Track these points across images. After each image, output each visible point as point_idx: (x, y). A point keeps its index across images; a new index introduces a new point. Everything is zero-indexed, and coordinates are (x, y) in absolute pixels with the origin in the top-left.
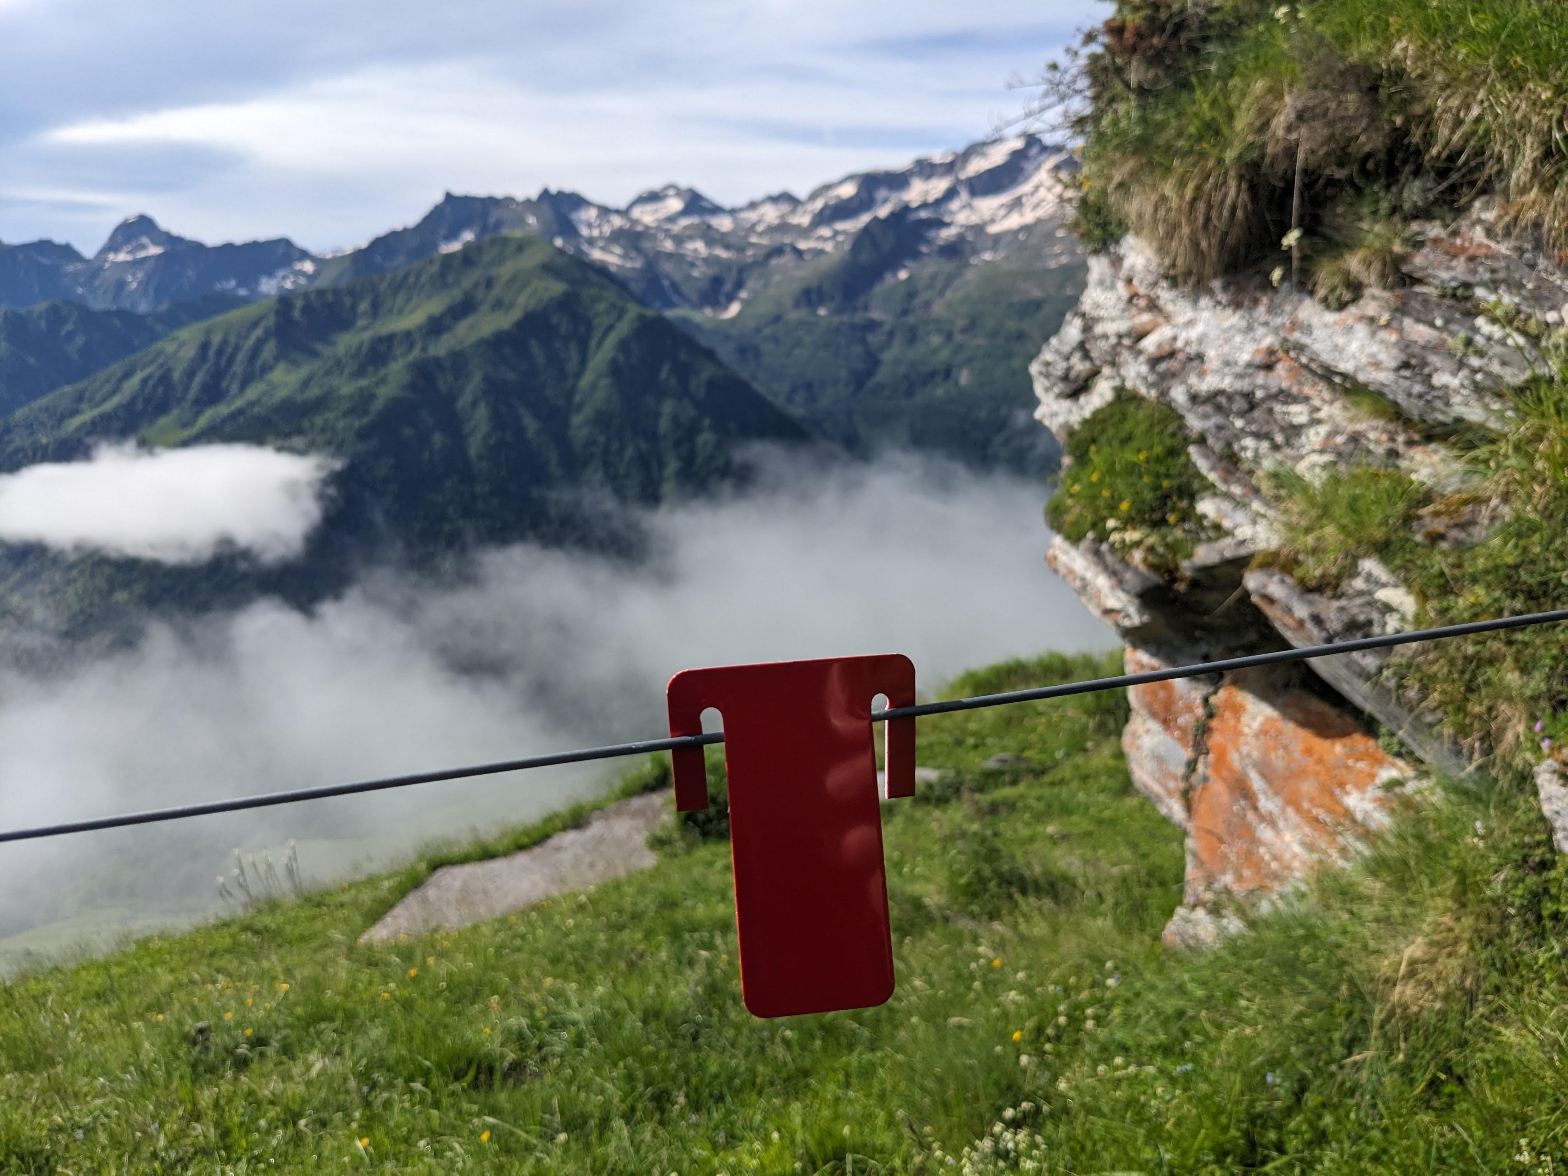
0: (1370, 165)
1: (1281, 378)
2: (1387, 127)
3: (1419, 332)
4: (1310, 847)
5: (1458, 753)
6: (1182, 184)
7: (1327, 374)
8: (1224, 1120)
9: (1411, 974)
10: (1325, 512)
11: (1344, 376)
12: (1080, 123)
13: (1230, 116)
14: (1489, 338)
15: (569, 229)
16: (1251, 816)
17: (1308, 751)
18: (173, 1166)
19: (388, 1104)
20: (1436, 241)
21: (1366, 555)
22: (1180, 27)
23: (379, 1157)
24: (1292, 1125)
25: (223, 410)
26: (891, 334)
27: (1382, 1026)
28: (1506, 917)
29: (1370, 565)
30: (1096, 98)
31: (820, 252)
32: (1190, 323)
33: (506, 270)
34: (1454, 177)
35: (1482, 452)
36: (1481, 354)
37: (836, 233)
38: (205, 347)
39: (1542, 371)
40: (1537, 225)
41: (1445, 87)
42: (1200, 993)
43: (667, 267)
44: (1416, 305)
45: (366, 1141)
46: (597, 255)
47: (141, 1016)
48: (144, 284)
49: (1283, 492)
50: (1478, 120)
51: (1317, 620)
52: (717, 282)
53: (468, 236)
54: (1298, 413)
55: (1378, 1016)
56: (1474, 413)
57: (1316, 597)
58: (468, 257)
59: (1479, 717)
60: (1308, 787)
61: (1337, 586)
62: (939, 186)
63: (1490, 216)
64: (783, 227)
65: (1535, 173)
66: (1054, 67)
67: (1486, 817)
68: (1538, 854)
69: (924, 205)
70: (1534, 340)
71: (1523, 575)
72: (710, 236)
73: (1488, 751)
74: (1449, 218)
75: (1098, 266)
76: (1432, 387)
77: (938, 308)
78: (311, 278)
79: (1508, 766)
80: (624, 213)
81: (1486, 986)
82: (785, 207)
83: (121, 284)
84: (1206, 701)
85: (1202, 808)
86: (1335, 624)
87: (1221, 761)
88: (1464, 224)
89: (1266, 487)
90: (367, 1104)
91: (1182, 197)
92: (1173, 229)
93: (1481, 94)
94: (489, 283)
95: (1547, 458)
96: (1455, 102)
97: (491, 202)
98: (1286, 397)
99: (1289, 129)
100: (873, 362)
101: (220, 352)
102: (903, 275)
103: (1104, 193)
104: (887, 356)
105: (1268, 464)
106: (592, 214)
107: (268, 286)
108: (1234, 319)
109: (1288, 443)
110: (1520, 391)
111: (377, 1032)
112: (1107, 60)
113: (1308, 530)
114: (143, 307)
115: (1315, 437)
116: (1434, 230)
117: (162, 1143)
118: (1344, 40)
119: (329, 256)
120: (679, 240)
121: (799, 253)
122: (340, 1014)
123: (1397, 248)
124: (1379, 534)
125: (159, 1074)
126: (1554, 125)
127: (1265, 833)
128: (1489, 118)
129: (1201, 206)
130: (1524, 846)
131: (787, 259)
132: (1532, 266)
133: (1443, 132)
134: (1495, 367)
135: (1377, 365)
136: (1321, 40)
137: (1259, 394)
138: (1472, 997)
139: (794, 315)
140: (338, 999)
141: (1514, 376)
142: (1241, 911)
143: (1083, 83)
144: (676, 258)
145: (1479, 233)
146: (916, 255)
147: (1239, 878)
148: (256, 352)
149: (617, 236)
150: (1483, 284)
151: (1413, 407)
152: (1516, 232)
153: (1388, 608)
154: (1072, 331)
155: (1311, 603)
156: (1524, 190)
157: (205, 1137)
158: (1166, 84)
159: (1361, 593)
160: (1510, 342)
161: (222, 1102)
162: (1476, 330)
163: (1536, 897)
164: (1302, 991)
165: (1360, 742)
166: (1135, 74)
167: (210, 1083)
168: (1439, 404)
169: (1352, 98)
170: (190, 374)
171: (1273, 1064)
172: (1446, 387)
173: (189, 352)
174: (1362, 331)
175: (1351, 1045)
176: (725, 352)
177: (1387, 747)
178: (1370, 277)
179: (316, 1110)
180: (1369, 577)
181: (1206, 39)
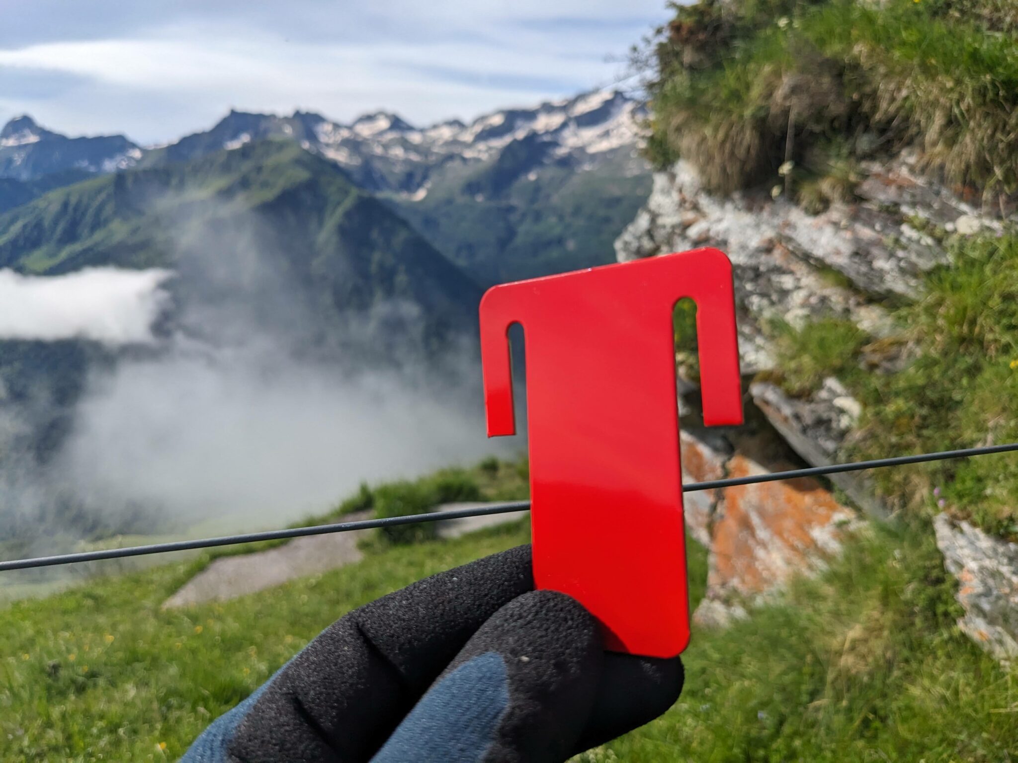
0: (836, 124)
1: (777, 258)
2: (847, 100)
3: (866, 233)
4: (789, 562)
5: (884, 505)
6: (716, 129)
7: (806, 258)
8: (730, 742)
9: (853, 649)
10: (803, 348)
11: (818, 259)
12: (651, 86)
13: (748, 87)
14: (909, 239)
15: (312, 136)
16: (751, 542)
17: (789, 500)
18: (33, 758)
19: (178, 720)
20: (878, 175)
21: (829, 375)
22: (717, 28)
23: (173, 755)
24: (774, 746)
25: (77, 247)
26: (524, 215)
27: (833, 683)
28: (912, 614)
29: (832, 383)
30: (662, 71)
31: (477, 160)
32: (720, 220)
33: (270, 161)
34: (890, 134)
35: (904, 312)
36: (904, 248)
37: (490, 148)
38: (65, 205)
39: (943, 261)
40: (942, 167)
41: (886, 76)
42: (716, 656)
43: (378, 165)
44: (863, 215)
45: (164, 745)
46: (331, 154)
47: (14, 654)
48: (26, 162)
49: (776, 333)
50: (906, 98)
51: (797, 417)
52: (410, 176)
53: (245, 138)
54: (787, 282)
55: (830, 676)
56: (899, 286)
57: (796, 402)
58: (245, 152)
59: (898, 484)
60: (788, 524)
61: (809, 394)
62: (556, 120)
63: (912, 160)
64: (454, 142)
65: (941, 133)
66: (635, 49)
67: (902, 548)
68: (935, 573)
69: (547, 132)
70: (939, 241)
71: (929, 393)
72: (407, 145)
73: (904, 505)
74: (886, 159)
75: (660, 180)
76: (872, 269)
77: (555, 200)
78: (138, 161)
79: (916, 516)
80: (350, 128)
81: (900, 658)
82: (456, 129)
83: (10, 161)
84: (723, 466)
85: (720, 535)
86: (808, 419)
87: (733, 506)
88: (895, 164)
89: (766, 329)
90: (165, 719)
91: (715, 137)
92: (710, 159)
93: (908, 82)
94: (259, 169)
95: (945, 317)
96: (892, 86)
97: (260, 117)
98: (780, 270)
99: (786, 97)
100: (511, 233)
101: (76, 209)
102: (532, 177)
103: (665, 133)
104: (522, 229)
105: (767, 314)
106: (328, 128)
107: (110, 166)
108: (747, 219)
109: (780, 301)
110: (929, 274)
111: (173, 670)
112: (670, 48)
113: (792, 358)
114: (25, 176)
115: (798, 297)
116: (876, 167)
117: (26, 742)
118: (822, 42)
119: (152, 148)
120: (386, 147)
121: (464, 160)
122: (149, 658)
123: (853, 178)
124: (837, 362)
125: (25, 695)
126: (954, 103)
127: (760, 553)
128: (913, 98)
129: (728, 146)
130: (925, 567)
131: (456, 164)
132: (938, 193)
133: (884, 105)
134: (914, 258)
135: (838, 253)
136: (807, 42)
137: (762, 268)
138: (890, 664)
139: (461, 200)
140: (146, 647)
141: (925, 264)
142: (744, 604)
143: (654, 61)
144: (384, 159)
145: (904, 171)
146: (541, 164)
147: (743, 581)
148: (100, 209)
149: (346, 143)
150: (907, 203)
151: (861, 282)
152: (928, 171)
153: (842, 411)
154: (643, 221)
155: (792, 406)
156: (934, 144)
157: (56, 739)
158: (707, 64)
159: (825, 401)
160: (923, 242)
161: (67, 716)
162: (901, 233)
163: (933, 602)
164: (783, 658)
165: (823, 496)
166: (688, 56)
167: (60, 703)
168: (876, 280)
169: (826, 81)
170: (56, 222)
171: (763, 705)
172: (881, 271)
173: (55, 208)
174: (829, 230)
175: (814, 695)
176: (416, 222)
177: (839, 500)
178: (835, 196)
179: (131, 722)
180: (830, 390)
181: (733, 37)
